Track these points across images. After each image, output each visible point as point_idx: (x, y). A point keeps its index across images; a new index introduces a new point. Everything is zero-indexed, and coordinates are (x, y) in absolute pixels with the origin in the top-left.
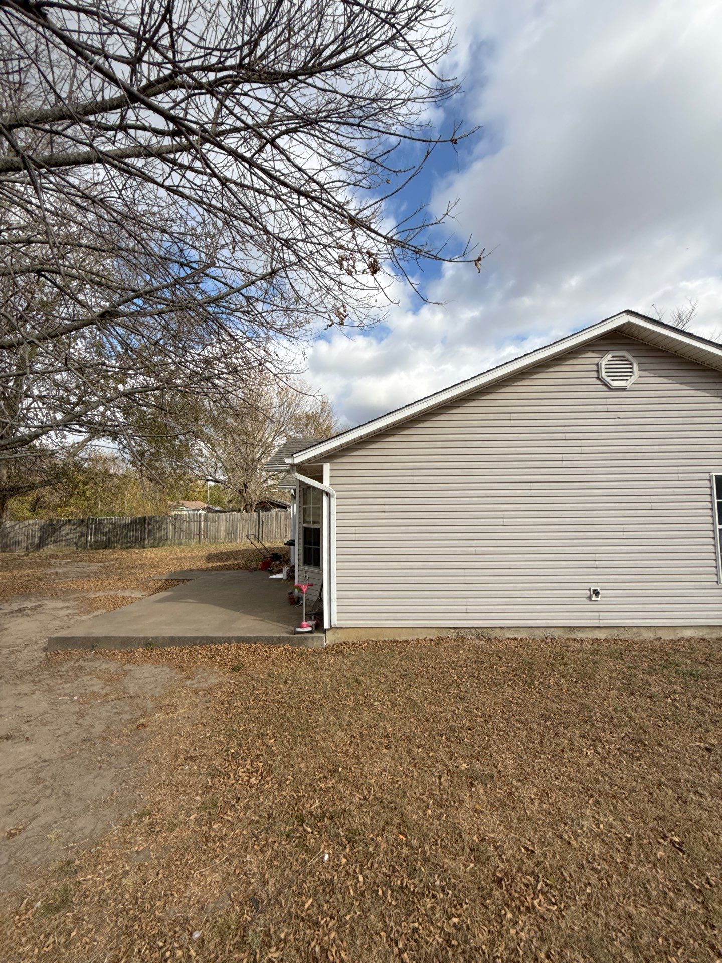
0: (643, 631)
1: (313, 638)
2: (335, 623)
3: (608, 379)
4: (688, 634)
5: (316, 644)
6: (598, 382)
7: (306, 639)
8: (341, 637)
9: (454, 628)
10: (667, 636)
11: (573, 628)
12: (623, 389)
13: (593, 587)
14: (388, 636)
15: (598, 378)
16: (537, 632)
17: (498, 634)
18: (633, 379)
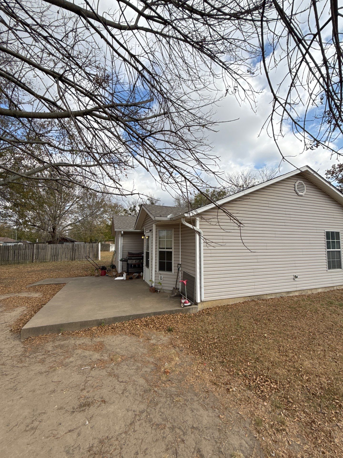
0: (308, 291)
1: (192, 308)
2: (203, 299)
3: (298, 191)
4: (320, 291)
5: (194, 311)
6: (295, 192)
7: (189, 309)
8: (205, 306)
9: (249, 296)
10: (315, 292)
11: (289, 292)
12: (301, 196)
13: (295, 274)
14: (225, 303)
15: (295, 190)
16: (278, 295)
17: (265, 297)
18: (305, 192)
